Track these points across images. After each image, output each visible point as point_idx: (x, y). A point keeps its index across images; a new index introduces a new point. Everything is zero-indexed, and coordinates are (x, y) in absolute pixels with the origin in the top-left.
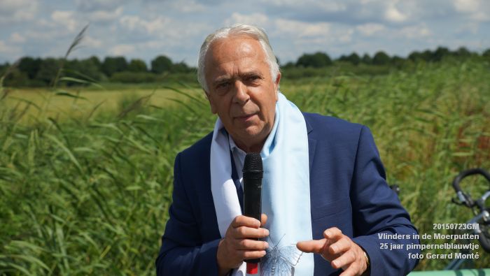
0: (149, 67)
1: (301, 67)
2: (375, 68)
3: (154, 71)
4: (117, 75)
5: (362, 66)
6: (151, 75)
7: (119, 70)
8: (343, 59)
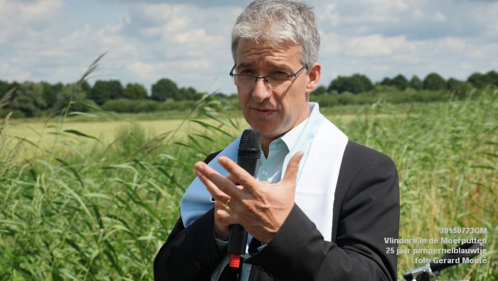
0: (149, 93)
1: (335, 92)
2: (426, 94)
3: (154, 98)
4: (110, 102)
5: (410, 92)
6: (152, 102)
7: (112, 97)
8: (386, 82)
